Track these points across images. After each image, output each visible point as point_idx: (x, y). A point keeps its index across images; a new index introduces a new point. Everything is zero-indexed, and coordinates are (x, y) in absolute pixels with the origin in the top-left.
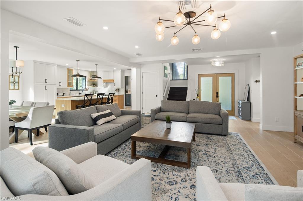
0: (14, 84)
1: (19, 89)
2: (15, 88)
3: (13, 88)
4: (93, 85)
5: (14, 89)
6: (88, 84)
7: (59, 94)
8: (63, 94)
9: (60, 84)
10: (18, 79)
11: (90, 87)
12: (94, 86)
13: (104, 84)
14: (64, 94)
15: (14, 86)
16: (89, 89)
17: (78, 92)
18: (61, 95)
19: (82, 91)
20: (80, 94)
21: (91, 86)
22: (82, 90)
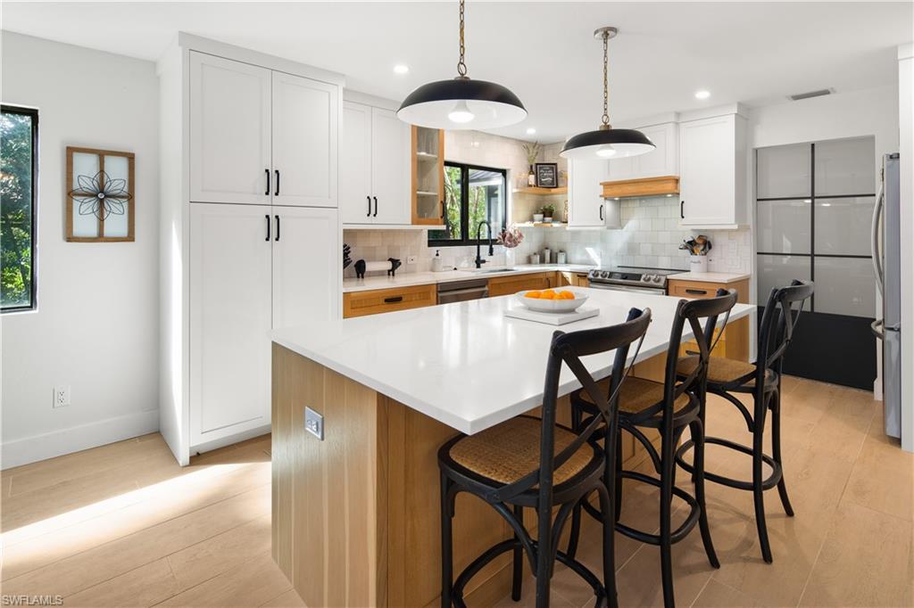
0: (101, 201)
1: (130, 237)
2: (108, 232)
3: (94, 232)
4: (541, 216)
5: (100, 237)
6: (516, 212)
7: (369, 267)
8: (389, 266)
9: (372, 206)
10: (124, 175)
11: (528, 224)
12: (548, 219)
13: (608, 207)
14: (396, 263)
15: (101, 220)
16: (521, 236)
17: (470, 254)
18: (380, 274)
19: (488, 247)
20: (479, 262)
21: (532, 220)
22: (485, 242)
